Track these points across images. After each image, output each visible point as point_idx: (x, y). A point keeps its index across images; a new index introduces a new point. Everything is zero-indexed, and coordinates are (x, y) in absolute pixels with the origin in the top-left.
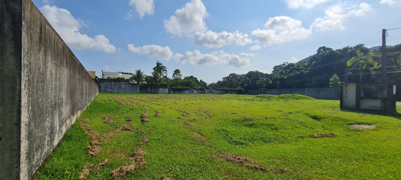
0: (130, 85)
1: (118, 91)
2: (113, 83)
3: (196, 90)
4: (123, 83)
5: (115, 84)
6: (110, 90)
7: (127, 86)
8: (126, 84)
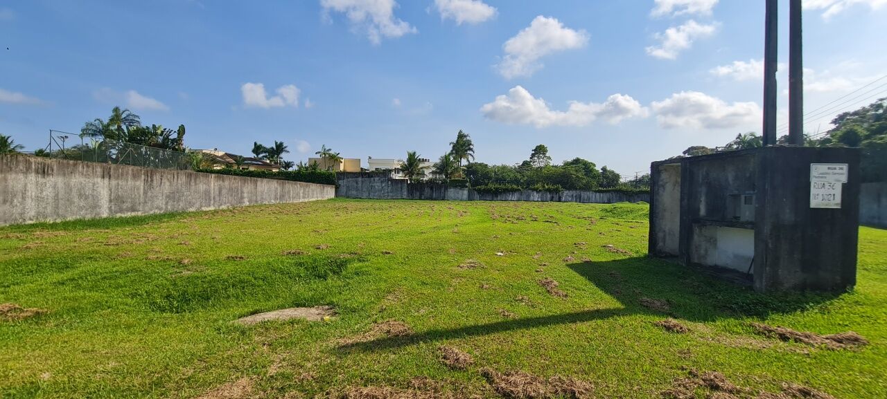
0: (390, 183)
1: (369, 194)
2: (360, 179)
3: (537, 192)
4: (377, 179)
5: (363, 182)
6: (354, 192)
7: (383, 185)
8: (382, 182)
